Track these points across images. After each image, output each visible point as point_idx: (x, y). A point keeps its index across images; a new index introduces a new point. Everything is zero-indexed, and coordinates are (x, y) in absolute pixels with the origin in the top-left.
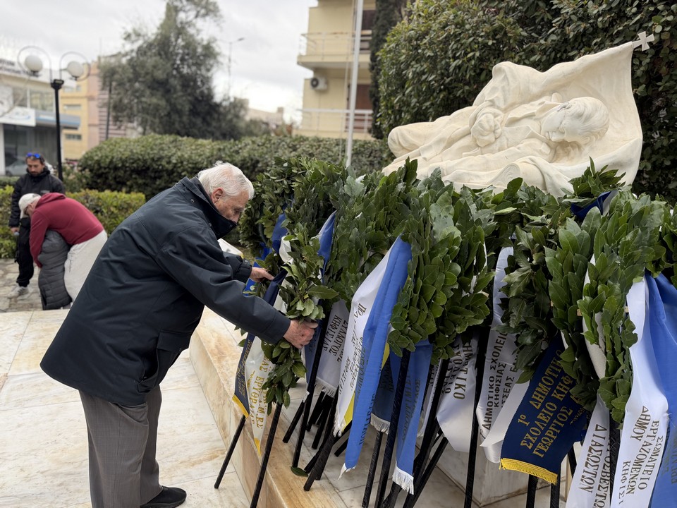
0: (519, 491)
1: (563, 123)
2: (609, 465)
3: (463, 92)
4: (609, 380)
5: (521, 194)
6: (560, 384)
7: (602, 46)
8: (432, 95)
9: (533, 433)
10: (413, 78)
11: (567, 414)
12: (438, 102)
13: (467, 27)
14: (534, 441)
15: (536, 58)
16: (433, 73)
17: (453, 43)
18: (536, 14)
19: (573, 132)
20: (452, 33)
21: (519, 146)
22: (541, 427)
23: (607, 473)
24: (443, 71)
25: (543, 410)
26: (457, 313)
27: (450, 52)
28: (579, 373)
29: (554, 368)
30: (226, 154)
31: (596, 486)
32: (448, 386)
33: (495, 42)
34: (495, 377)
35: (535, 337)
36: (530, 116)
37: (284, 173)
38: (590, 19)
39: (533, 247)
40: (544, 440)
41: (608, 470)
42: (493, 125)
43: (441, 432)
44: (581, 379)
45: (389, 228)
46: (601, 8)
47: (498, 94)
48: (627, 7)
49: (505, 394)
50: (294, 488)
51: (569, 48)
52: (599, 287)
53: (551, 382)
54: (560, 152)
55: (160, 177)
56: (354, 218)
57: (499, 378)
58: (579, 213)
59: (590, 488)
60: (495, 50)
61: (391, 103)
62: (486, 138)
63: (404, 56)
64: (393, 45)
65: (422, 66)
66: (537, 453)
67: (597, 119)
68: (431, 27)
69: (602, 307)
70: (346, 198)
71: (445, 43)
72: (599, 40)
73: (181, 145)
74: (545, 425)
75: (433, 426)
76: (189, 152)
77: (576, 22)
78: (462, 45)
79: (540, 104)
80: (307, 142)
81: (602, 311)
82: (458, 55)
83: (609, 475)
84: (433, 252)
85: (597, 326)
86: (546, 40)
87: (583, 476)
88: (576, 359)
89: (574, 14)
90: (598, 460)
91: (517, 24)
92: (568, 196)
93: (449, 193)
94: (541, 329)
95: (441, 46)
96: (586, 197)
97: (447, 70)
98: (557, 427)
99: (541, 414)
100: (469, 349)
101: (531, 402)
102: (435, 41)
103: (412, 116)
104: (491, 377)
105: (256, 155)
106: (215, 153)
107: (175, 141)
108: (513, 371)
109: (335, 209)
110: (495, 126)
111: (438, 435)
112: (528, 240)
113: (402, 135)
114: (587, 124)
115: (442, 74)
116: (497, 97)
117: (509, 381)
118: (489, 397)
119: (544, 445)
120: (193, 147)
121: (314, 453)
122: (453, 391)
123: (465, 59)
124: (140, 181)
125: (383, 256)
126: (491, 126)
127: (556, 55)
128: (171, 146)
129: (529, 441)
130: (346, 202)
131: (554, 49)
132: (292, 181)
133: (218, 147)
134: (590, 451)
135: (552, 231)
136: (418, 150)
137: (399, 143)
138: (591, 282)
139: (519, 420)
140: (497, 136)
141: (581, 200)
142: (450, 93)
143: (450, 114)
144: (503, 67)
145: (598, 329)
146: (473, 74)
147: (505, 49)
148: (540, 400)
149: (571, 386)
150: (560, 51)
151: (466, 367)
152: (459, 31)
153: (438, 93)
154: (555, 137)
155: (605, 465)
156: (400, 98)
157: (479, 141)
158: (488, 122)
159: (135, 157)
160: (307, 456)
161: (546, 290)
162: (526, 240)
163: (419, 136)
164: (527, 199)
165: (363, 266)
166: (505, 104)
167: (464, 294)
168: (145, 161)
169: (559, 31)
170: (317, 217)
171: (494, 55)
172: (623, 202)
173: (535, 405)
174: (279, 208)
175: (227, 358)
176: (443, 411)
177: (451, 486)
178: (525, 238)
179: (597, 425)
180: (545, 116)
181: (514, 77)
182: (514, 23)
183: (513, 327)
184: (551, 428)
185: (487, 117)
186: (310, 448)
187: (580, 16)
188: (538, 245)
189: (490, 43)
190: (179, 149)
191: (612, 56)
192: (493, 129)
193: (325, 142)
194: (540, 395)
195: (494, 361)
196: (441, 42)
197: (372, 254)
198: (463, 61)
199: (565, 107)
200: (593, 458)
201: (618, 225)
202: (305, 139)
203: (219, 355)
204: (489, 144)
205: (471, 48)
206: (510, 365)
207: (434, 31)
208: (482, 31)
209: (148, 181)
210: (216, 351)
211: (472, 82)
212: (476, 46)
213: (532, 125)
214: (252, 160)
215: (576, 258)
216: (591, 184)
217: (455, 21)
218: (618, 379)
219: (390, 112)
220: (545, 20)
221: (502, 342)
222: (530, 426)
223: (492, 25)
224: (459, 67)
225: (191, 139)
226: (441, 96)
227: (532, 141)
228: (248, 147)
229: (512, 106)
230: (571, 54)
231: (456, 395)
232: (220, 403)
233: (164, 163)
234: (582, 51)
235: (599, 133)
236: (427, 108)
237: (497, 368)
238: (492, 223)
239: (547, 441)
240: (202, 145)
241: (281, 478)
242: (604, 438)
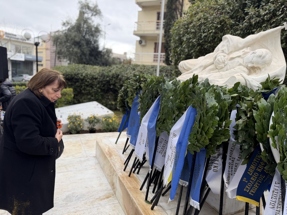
0: (239, 211)
1: (253, 59)
2: (281, 198)
3: (207, 46)
4: (281, 163)
5: (239, 89)
6: (260, 165)
7: (267, 27)
8: (194, 47)
9: (249, 185)
10: (186, 41)
11: (263, 178)
12: (197, 50)
13: (209, 20)
14: (249, 189)
15: (239, 32)
16: (194, 39)
17: (203, 26)
18: (238, 14)
19: (258, 63)
20: (203, 22)
21: (235, 69)
22: (252, 183)
23: (280, 201)
24: (199, 38)
25: (253, 176)
26: (217, 136)
27: (202, 30)
28: (268, 160)
29: (257, 158)
30: (105, 72)
31: (276, 207)
32: (210, 167)
33: (221, 26)
34: (231, 163)
35: (249, 146)
36: (239, 57)
37: (137, 80)
38: (261, 17)
39: (247, 109)
40: (254, 188)
41: (281, 200)
42: (223, 60)
43: (208, 186)
44: (269, 163)
45: (186, 102)
46: (266, 12)
47: (225, 48)
48: (277, 11)
49: (235, 170)
50: (146, 209)
51: (252, 28)
52: (277, 126)
53: (256, 164)
54: (252, 71)
55: (78, 82)
56: (169, 98)
57: (232, 164)
58: (266, 96)
59: (274, 207)
60: (221, 29)
61: (176, 51)
62: (221, 65)
63: (182, 32)
64: (177, 27)
65: (190, 36)
66: (250, 194)
67: (267, 58)
68: (193, 20)
69: (278, 134)
70: (165, 90)
71: (199, 26)
72: (265, 25)
73: (86, 68)
74: (254, 182)
75: (204, 183)
76: (90, 72)
77: (255, 18)
78: (207, 27)
79: (243, 52)
80: (139, 67)
81: (278, 135)
82: (205, 31)
83: (281, 202)
84: (207, 112)
85: (276, 141)
86: (242, 25)
87: (270, 203)
88: (267, 155)
89: (254, 14)
90: (276, 196)
91: (230, 19)
92: (259, 89)
93: (213, 88)
94: (251, 143)
95: (198, 28)
96: (267, 90)
97: (201, 37)
98: (259, 183)
99: (252, 177)
100: (219, 151)
101: (248, 172)
102: (196, 26)
103: (186, 56)
104: (229, 163)
105: (118, 73)
106: (101, 71)
107: (84, 67)
108: (238, 160)
109: (160, 95)
110: (224, 60)
111: (206, 187)
112: (245, 107)
113: (185, 65)
114: (263, 60)
115: (199, 39)
116: (225, 49)
117: (237, 165)
118: (229, 171)
119: (254, 190)
120: (92, 69)
121: (154, 195)
122: (213, 169)
123: (208, 33)
124: (70, 83)
125: (183, 114)
126: (223, 61)
127: (247, 31)
128: (82, 69)
129: (247, 189)
130: (166, 92)
131: (246, 29)
132: (140, 84)
133: (102, 69)
134: (273, 192)
135: (255, 103)
136: (191, 70)
137: (183, 68)
138: (273, 124)
139: (243, 180)
140: (225, 64)
141: (266, 91)
142: (202, 47)
143: (204, 55)
144: (227, 37)
145: (276, 143)
146: (212, 39)
147: (225, 29)
148: (252, 172)
149: (264, 166)
150: (249, 29)
151: (218, 159)
152: (205, 21)
153: (197, 47)
154: (250, 65)
155: (279, 198)
156: (180, 49)
157: (218, 67)
158: (221, 59)
159: (68, 73)
160: (151, 196)
161: (254, 127)
162: (244, 107)
163: (191, 65)
164: (242, 90)
165: (175, 118)
166: (228, 52)
167: (220, 129)
168: (72, 75)
169: (248, 21)
170: (152, 98)
171: (220, 31)
172: (284, 92)
173: (249, 174)
174: (135, 94)
175: (113, 156)
176: (208, 177)
177: (211, 208)
178: (244, 106)
179: (276, 182)
180: (245, 56)
181: (232, 41)
182: (229, 18)
183: (240, 142)
184: (256, 183)
185: (221, 57)
186: (152, 193)
187: (257, 15)
188: (249, 109)
189: (219, 26)
190: (86, 70)
191: (273, 32)
192: (224, 62)
193: (147, 67)
194: (251, 170)
195: (230, 156)
196: (198, 26)
197: (178, 113)
198: (208, 34)
199: (254, 53)
200: (274, 195)
201: (283, 101)
202: (139, 66)
203: (110, 155)
204: (222, 68)
205: (211, 28)
206: (237, 158)
207: (195, 21)
208: (215, 22)
209: (73, 83)
210: (108, 153)
211: (211, 42)
212: (213, 28)
213: (240, 60)
214: (116, 74)
215: (266, 114)
216: (270, 84)
217: (204, 17)
218: (285, 162)
219: (176, 54)
220: (242, 17)
221: (233, 149)
222: (248, 183)
223: (219, 19)
224: (206, 36)
225: (91, 66)
226: (198, 48)
227: (240, 67)
228: (115, 69)
229: (231, 52)
230: (253, 31)
231: (214, 170)
232: (111, 174)
233: (80, 76)
234: (258, 29)
235: (268, 63)
236: (192, 53)
237: (232, 159)
238: (230, 100)
239: (255, 189)
240: (95, 69)
241: (141, 205)
242: (279, 187)
